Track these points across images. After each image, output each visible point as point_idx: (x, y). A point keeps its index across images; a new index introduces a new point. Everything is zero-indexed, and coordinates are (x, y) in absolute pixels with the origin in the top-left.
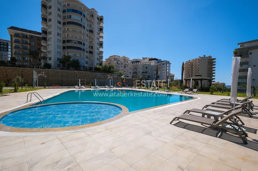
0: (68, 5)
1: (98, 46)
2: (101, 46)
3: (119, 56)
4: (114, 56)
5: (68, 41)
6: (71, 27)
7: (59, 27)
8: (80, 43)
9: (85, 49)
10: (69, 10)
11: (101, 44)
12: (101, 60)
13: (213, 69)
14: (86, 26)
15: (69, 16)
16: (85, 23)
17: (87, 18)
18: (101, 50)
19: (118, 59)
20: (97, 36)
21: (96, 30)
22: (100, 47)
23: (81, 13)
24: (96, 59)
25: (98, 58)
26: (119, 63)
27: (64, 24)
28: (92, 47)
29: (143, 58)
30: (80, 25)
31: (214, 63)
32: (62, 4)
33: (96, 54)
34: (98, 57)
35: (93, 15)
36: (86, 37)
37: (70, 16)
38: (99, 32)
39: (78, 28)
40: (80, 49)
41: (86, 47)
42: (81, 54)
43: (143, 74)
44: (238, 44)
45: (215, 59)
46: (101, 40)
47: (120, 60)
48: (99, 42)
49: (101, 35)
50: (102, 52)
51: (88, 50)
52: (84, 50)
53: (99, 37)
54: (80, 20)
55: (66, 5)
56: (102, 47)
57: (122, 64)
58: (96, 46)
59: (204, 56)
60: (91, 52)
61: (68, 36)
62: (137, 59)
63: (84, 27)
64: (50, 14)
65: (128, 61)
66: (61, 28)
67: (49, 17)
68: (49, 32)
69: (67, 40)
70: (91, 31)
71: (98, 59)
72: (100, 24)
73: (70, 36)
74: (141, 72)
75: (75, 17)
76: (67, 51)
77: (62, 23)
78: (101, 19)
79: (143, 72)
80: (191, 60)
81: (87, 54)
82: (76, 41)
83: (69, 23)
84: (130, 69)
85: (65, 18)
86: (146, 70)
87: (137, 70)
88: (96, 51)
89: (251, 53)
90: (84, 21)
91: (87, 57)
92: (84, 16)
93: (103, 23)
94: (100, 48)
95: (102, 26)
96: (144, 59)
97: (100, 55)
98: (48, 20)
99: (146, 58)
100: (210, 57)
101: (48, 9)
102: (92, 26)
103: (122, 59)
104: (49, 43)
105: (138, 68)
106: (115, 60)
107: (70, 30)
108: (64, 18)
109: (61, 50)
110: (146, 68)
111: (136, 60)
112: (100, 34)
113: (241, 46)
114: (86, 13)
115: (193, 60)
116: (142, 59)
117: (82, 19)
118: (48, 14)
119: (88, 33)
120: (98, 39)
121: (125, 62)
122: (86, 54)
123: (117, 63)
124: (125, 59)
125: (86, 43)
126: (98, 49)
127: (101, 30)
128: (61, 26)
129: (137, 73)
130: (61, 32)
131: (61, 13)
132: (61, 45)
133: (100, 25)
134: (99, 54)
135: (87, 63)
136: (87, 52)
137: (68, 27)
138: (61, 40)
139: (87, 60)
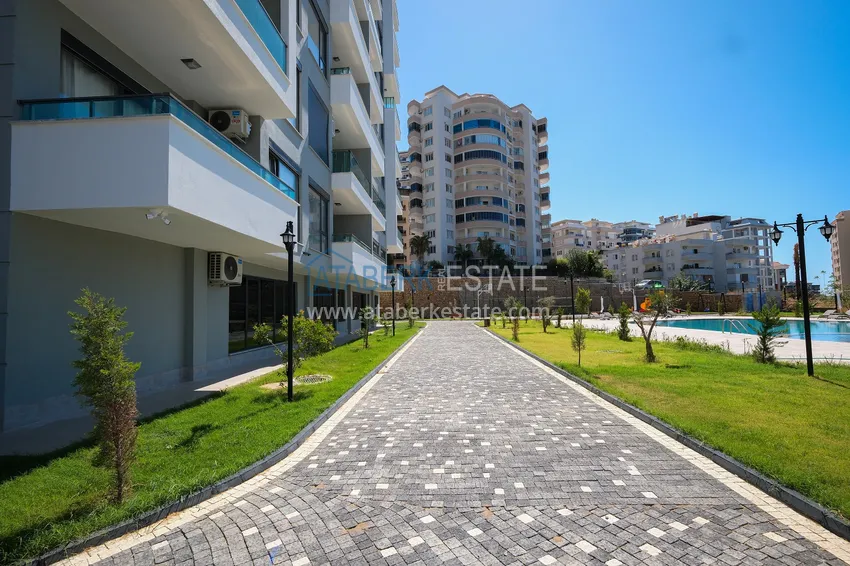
0: (466, 111)
1: (536, 203)
2: (545, 202)
3: (579, 222)
4: (564, 222)
5: (470, 201)
6: (475, 165)
7: (448, 170)
8: (497, 201)
9: (509, 214)
10: (469, 125)
11: (544, 197)
12: (545, 240)
14: (508, 155)
15: (470, 140)
16: (506, 148)
17: (509, 135)
18: (544, 211)
19: (576, 232)
20: (534, 175)
21: (531, 160)
22: (541, 205)
23: (497, 125)
24: (535, 239)
25: (538, 237)
26: (581, 242)
27: (458, 159)
28: (522, 208)
29: (661, 218)
30: (495, 155)
32: (453, 112)
33: (533, 224)
34: (539, 233)
35: (521, 123)
36: (510, 184)
37: (474, 138)
38: (537, 164)
39: (488, 165)
40: (496, 217)
41: (511, 211)
42: (500, 229)
43: (687, 271)
46: (543, 184)
47: (583, 232)
48: (538, 192)
49: (543, 170)
50: (548, 217)
51: (514, 216)
52: (506, 218)
53: (537, 178)
54: (496, 141)
55: (463, 113)
56: (548, 204)
57: (590, 243)
58: (532, 203)
60: (521, 222)
61: (467, 188)
62: (625, 223)
63: (504, 159)
64: (429, 142)
65: (606, 233)
66: (451, 172)
67: (425, 151)
68: (427, 186)
69: (467, 199)
70: (519, 166)
71: (539, 239)
72: (539, 141)
73: (473, 187)
74: (679, 265)
75: (486, 138)
76: (467, 225)
77: (453, 159)
78: (541, 129)
79: (686, 267)
81: (513, 229)
82: (489, 197)
83: (469, 156)
84: (635, 258)
85: (461, 144)
86: (696, 258)
87: (661, 261)
88: (532, 218)
90: (505, 142)
91: (513, 237)
92: (504, 130)
93: (547, 136)
94: (542, 208)
95: (545, 146)
96: (666, 221)
97: (544, 227)
98: (423, 158)
99: (677, 217)
101: (422, 131)
102: (520, 151)
103: (589, 229)
104: (427, 211)
105: (663, 254)
106: (570, 235)
107: (473, 172)
108: (458, 144)
109: (452, 226)
110: (696, 251)
111: (624, 227)
112: (539, 168)
114: (505, 122)
116: (658, 222)
117: (499, 139)
118: (424, 142)
119: (511, 171)
120: (537, 183)
121: (599, 239)
122: (511, 228)
123: (577, 240)
124: (598, 228)
125: (510, 199)
126: (538, 210)
127: (543, 156)
128: (450, 166)
129: (660, 270)
130: (451, 182)
131: (450, 136)
132: (453, 212)
133: (541, 145)
134: (541, 224)
135: (513, 251)
136: (512, 223)
137: (468, 166)
138: (451, 201)
139: (512, 243)
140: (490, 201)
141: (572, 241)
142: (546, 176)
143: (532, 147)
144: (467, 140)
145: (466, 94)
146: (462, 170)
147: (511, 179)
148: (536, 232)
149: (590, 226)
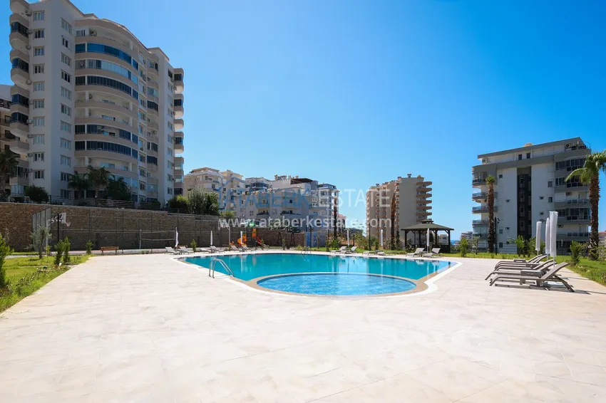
0: (91, 32)
1: (171, 145)
2: (178, 145)
3: (217, 171)
4: (204, 169)
5: (92, 129)
6: (101, 92)
7: (66, 90)
8: (125, 135)
9: (139, 150)
10: (93, 48)
11: (178, 141)
12: (177, 180)
13: (427, 205)
14: (140, 92)
15: (95, 64)
16: (137, 83)
17: (142, 72)
18: (178, 154)
19: (213, 179)
20: (168, 118)
21: (165, 105)
22: (175, 148)
23: (128, 59)
24: (166, 178)
25: (170, 176)
26: (217, 187)
27: (80, 81)
28: (155, 147)
29: (276, 176)
30: (126, 89)
31: (429, 192)
32: (75, 29)
33: (166, 164)
34: (172, 173)
36: (141, 121)
37: (99, 64)
38: (172, 109)
39: (118, 96)
40: (125, 150)
41: (141, 148)
42: (128, 163)
44: (479, 157)
45: (430, 183)
46: (177, 129)
47: (219, 180)
48: (172, 135)
49: (178, 116)
50: (181, 160)
51: (146, 153)
52: (135, 153)
54: (127, 75)
55: (87, 33)
56: (181, 148)
57: (225, 190)
58: (165, 144)
59: (409, 175)
60: (153, 160)
61: (90, 114)
62: (257, 179)
63: (136, 95)
64: (39, 51)
65: (238, 183)
66: (70, 92)
67: (33, 61)
68: (35, 101)
69: (89, 126)
70: (153, 106)
71: (170, 178)
72: (175, 89)
73: (98, 114)
74: (280, 210)
75: (112, 67)
76: (87, 154)
77: (73, 80)
78: (177, 77)
80: (381, 185)
81: (144, 165)
82: (116, 129)
83: (93, 80)
85: (84, 65)
87: (269, 207)
88: (164, 158)
89: (501, 176)
90: (136, 77)
91: (142, 173)
92: (136, 65)
93: (183, 85)
94: (176, 150)
95: (181, 95)
96: (278, 178)
97: (176, 168)
98: (31, 69)
99: (285, 177)
100: (420, 178)
101: (31, 36)
102: (155, 92)
103: (225, 177)
104: (34, 130)
105: (271, 202)
106: (209, 181)
107: (98, 98)
108: (81, 65)
109: (69, 152)
110: (291, 202)
111: (254, 181)
113: (484, 161)
115: (386, 183)
116: (273, 179)
117: (129, 73)
118: (32, 50)
119: (145, 110)
120: (171, 126)
121: (232, 186)
122: (141, 164)
123: (213, 186)
124: (232, 178)
125: (140, 135)
126: (171, 152)
127: (178, 103)
128: (71, 86)
130: (69, 104)
131: (71, 53)
132: (71, 137)
133: (176, 92)
134: (173, 165)
135: (142, 187)
136: (142, 159)
137: (92, 92)
138: (70, 125)
139: (141, 178)
140: (117, 133)
141: (210, 185)
142: (180, 122)
143: (167, 91)
144: (91, 63)
145: (92, 15)
146: (84, 94)
147: (143, 117)
148: (168, 171)
149: (225, 175)
